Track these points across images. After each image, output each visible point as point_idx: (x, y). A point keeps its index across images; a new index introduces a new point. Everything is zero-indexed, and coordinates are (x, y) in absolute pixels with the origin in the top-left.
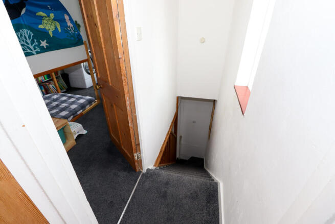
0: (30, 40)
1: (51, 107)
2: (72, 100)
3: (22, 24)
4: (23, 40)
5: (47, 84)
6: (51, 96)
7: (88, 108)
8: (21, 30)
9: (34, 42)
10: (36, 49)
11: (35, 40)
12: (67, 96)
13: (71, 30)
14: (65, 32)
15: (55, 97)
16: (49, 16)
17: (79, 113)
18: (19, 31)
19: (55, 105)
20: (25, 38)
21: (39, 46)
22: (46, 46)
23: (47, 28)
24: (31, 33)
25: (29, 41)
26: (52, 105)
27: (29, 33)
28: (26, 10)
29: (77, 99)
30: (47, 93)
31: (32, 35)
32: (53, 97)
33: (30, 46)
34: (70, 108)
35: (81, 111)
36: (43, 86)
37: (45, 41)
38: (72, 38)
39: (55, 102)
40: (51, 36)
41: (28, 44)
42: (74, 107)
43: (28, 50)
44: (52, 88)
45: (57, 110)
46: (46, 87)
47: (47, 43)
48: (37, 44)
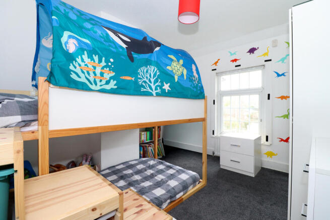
0: (154, 78)
1: (144, 176)
2: (171, 171)
3: (152, 61)
4: (147, 78)
5: (147, 145)
6: (148, 161)
7: (191, 190)
8: (148, 66)
9: (157, 82)
10: (157, 90)
11: (159, 81)
12: (165, 165)
13: (195, 81)
14: (190, 81)
15: (152, 162)
16: (178, 61)
17: (178, 196)
18: (147, 67)
19: (149, 174)
20: (150, 76)
21: (161, 87)
22: (168, 90)
23: (174, 71)
24: (158, 71)
25: (152, 80)
26: (146, 172)
27: (155, 71)
28: (160, 49)
29: (177, 171)
30: (144, 157)
31: (158, 74)
32: (149, 162)
33: (152, 85)
34: (169, 185)
35: (182, 194)
36: (143, 147)
37: (169, 84)
38: (195, 90)
39: (150, 169)
40: (176, 80)
41: (151, 82)
42: (173, 183)
43: (148, 88)
44: (150, 151)
45: (151, 184)
46: (145, 149)
47: (169, 86)
48: (160, 84)
